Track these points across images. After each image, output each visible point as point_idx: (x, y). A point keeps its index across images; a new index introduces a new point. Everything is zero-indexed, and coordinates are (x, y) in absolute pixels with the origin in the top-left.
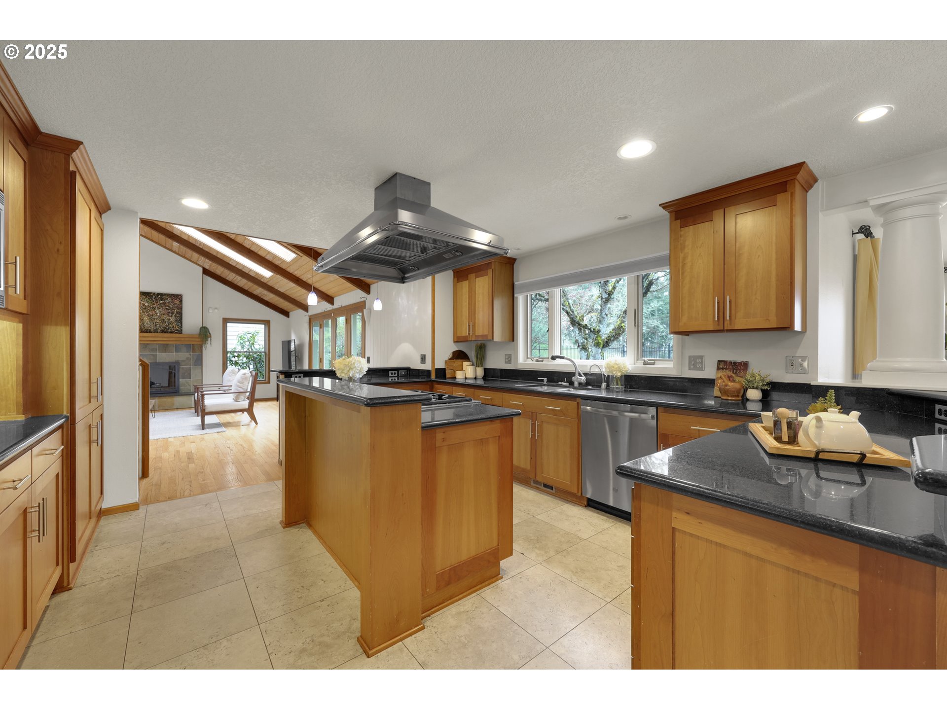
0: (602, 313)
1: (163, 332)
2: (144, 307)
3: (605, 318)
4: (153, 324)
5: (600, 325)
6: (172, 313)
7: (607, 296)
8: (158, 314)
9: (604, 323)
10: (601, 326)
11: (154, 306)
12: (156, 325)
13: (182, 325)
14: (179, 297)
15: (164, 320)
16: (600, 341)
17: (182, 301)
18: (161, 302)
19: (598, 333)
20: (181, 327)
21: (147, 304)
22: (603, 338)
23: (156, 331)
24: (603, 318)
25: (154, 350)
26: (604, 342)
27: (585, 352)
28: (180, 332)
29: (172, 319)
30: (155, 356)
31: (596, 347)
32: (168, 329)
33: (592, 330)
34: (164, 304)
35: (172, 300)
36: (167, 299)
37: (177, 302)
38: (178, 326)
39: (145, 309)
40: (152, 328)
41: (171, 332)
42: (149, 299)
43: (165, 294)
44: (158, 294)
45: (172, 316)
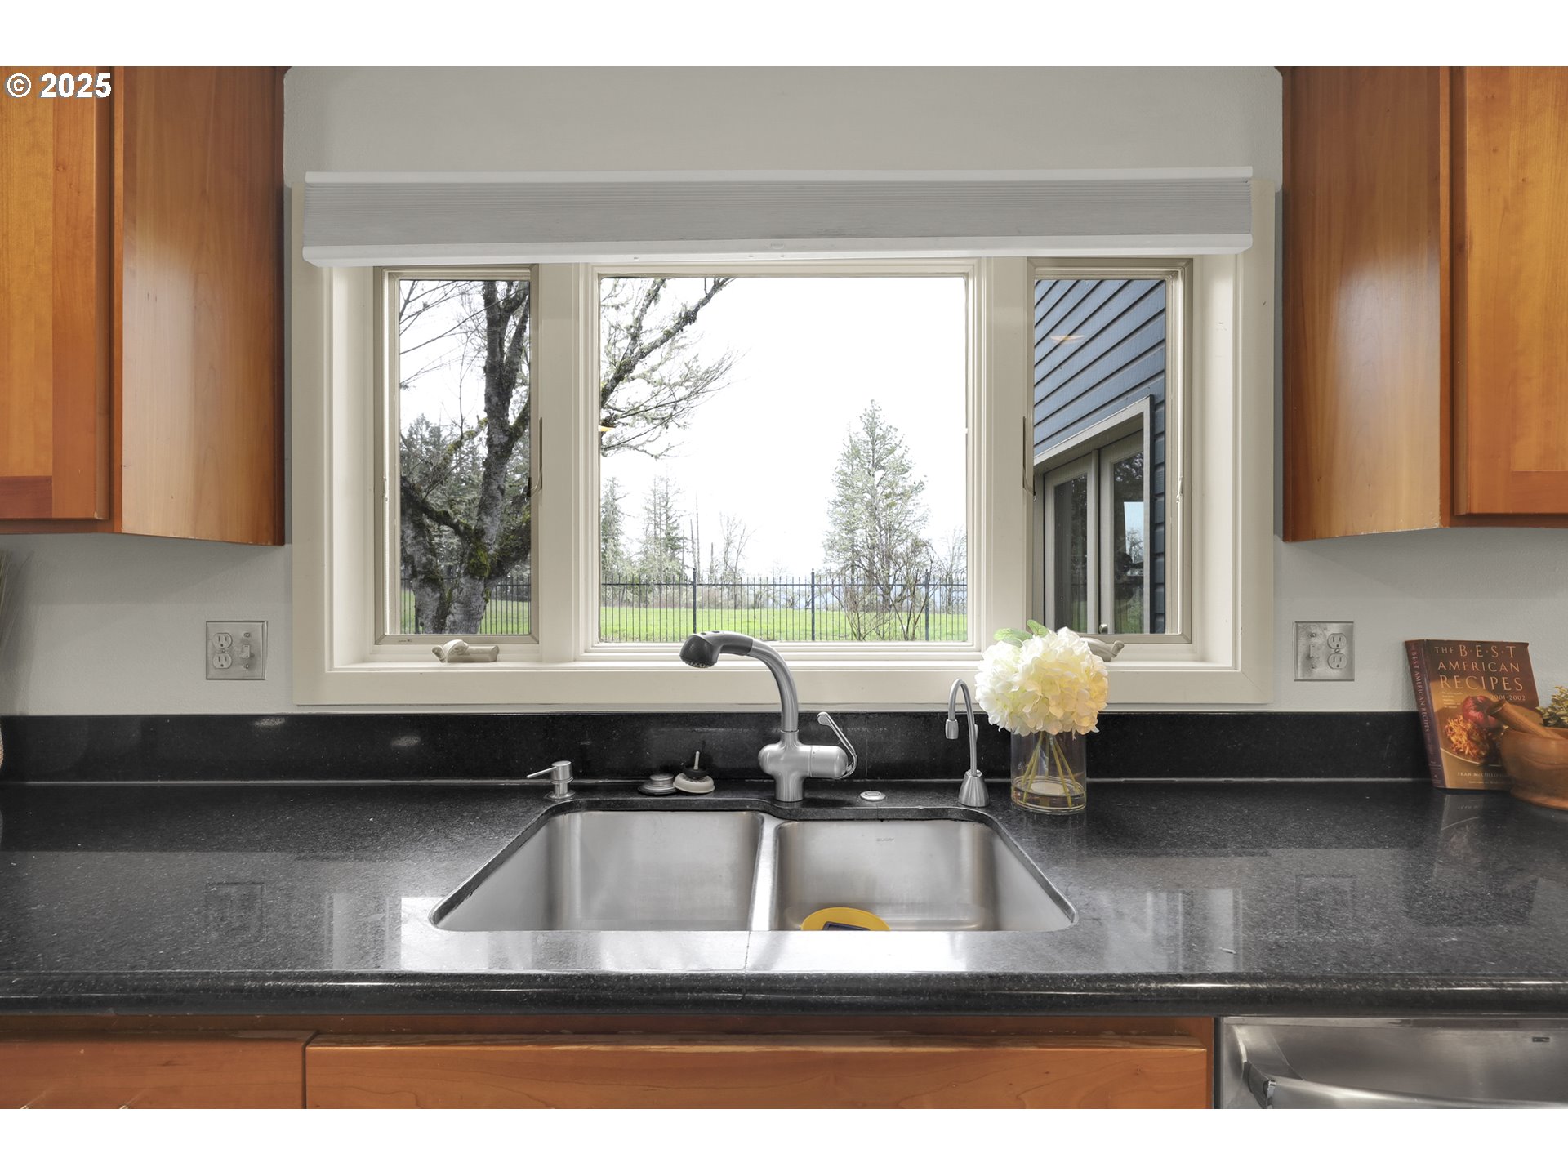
0: (489, 484)
3: (497, 499)
5: (483, 516)
7: (506, 439)
9: (495, 513)
10: (488, 520)
16: (483, 560)
19: (479, 539)
22: (491, 552)
24: (494, 498)
26: (492, 563)
27: (434, 591)
31: (473, 577)
33: (462, 528)
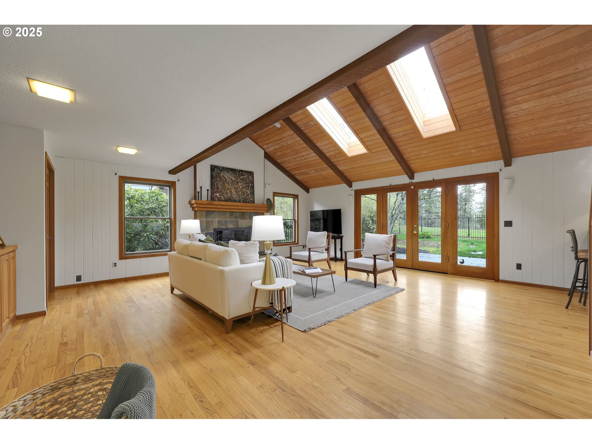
1: (244, 202)
2: (232, 181)
4: (238, 195)
6: (249, 187)
8: (240, 188)
11: (238, 180)
12: (239, 196)
13: (254, 197)
14: (251, 174)
15: (244, 192)
17: (253, 177)
18: (242, 177)
20: (254, 198)
21: (233, 179)
23: (239, 201)
25: (236, 217)
28: (254, 202)
29: (249, 192)
30: (237, 222)
32: (247, 200)
34: (243, 178)
35: (248, 176)
36: (245, 175)
37: (250, 177)
38: (252, 197)
39: (232, 182)
40: (237, 199)
41: (249, 202)
42: (235, 174)
43: (244, 171)
44: (240, 171)
45: (248, 189)
